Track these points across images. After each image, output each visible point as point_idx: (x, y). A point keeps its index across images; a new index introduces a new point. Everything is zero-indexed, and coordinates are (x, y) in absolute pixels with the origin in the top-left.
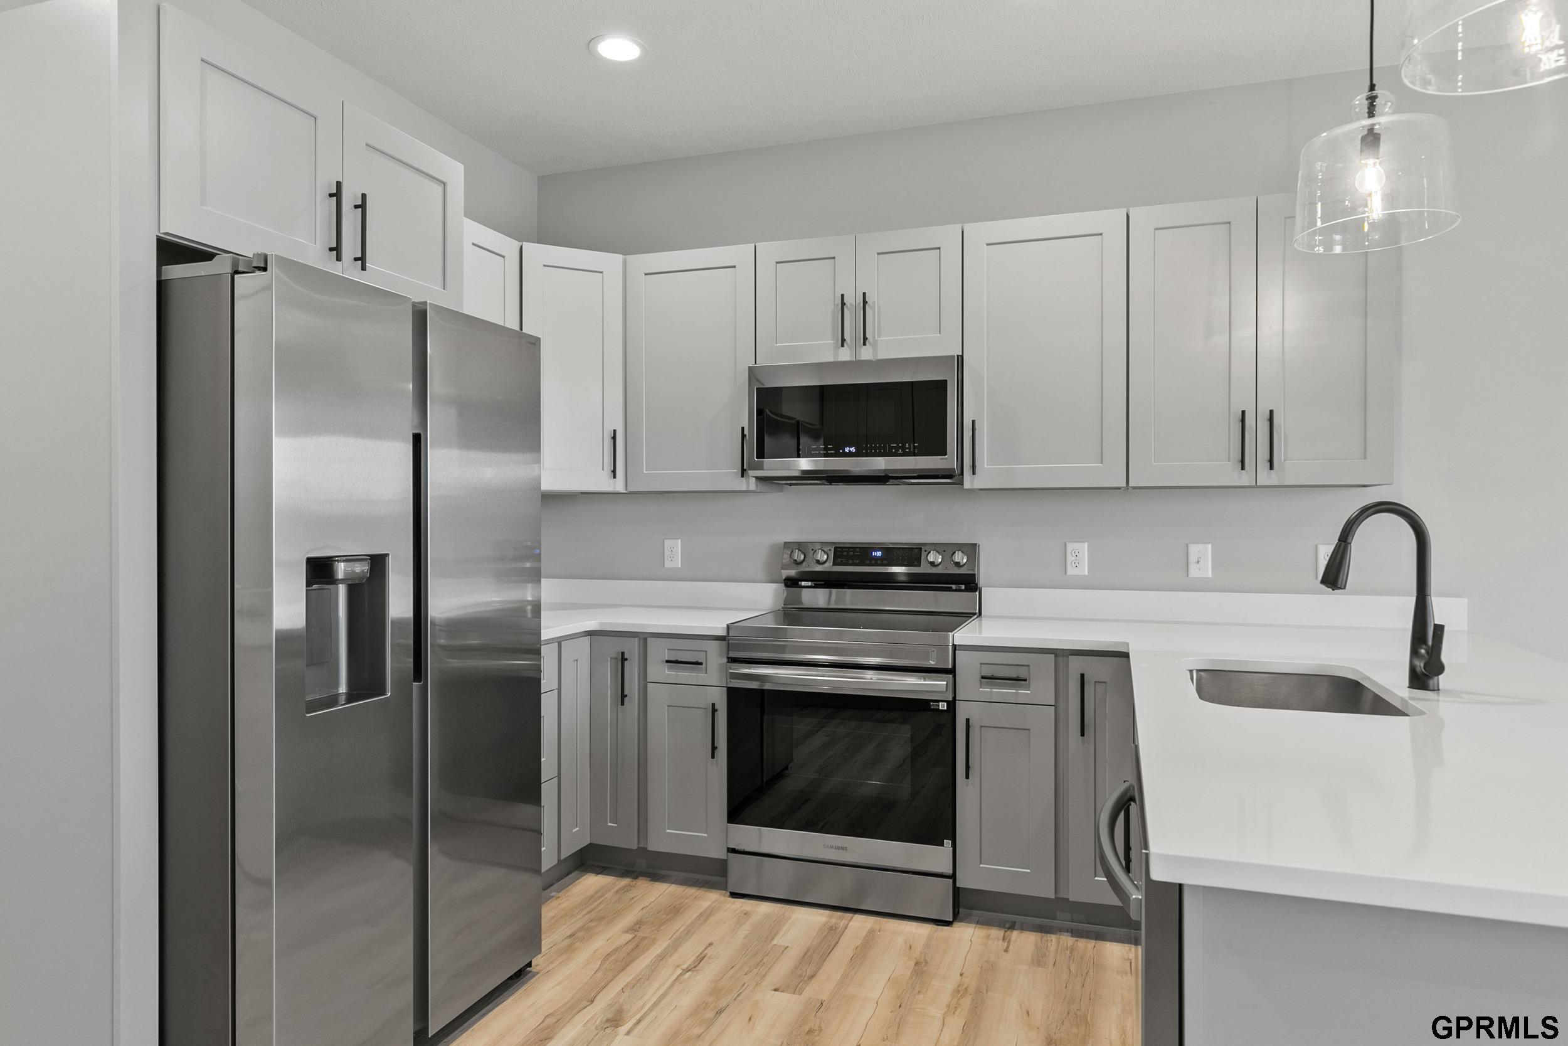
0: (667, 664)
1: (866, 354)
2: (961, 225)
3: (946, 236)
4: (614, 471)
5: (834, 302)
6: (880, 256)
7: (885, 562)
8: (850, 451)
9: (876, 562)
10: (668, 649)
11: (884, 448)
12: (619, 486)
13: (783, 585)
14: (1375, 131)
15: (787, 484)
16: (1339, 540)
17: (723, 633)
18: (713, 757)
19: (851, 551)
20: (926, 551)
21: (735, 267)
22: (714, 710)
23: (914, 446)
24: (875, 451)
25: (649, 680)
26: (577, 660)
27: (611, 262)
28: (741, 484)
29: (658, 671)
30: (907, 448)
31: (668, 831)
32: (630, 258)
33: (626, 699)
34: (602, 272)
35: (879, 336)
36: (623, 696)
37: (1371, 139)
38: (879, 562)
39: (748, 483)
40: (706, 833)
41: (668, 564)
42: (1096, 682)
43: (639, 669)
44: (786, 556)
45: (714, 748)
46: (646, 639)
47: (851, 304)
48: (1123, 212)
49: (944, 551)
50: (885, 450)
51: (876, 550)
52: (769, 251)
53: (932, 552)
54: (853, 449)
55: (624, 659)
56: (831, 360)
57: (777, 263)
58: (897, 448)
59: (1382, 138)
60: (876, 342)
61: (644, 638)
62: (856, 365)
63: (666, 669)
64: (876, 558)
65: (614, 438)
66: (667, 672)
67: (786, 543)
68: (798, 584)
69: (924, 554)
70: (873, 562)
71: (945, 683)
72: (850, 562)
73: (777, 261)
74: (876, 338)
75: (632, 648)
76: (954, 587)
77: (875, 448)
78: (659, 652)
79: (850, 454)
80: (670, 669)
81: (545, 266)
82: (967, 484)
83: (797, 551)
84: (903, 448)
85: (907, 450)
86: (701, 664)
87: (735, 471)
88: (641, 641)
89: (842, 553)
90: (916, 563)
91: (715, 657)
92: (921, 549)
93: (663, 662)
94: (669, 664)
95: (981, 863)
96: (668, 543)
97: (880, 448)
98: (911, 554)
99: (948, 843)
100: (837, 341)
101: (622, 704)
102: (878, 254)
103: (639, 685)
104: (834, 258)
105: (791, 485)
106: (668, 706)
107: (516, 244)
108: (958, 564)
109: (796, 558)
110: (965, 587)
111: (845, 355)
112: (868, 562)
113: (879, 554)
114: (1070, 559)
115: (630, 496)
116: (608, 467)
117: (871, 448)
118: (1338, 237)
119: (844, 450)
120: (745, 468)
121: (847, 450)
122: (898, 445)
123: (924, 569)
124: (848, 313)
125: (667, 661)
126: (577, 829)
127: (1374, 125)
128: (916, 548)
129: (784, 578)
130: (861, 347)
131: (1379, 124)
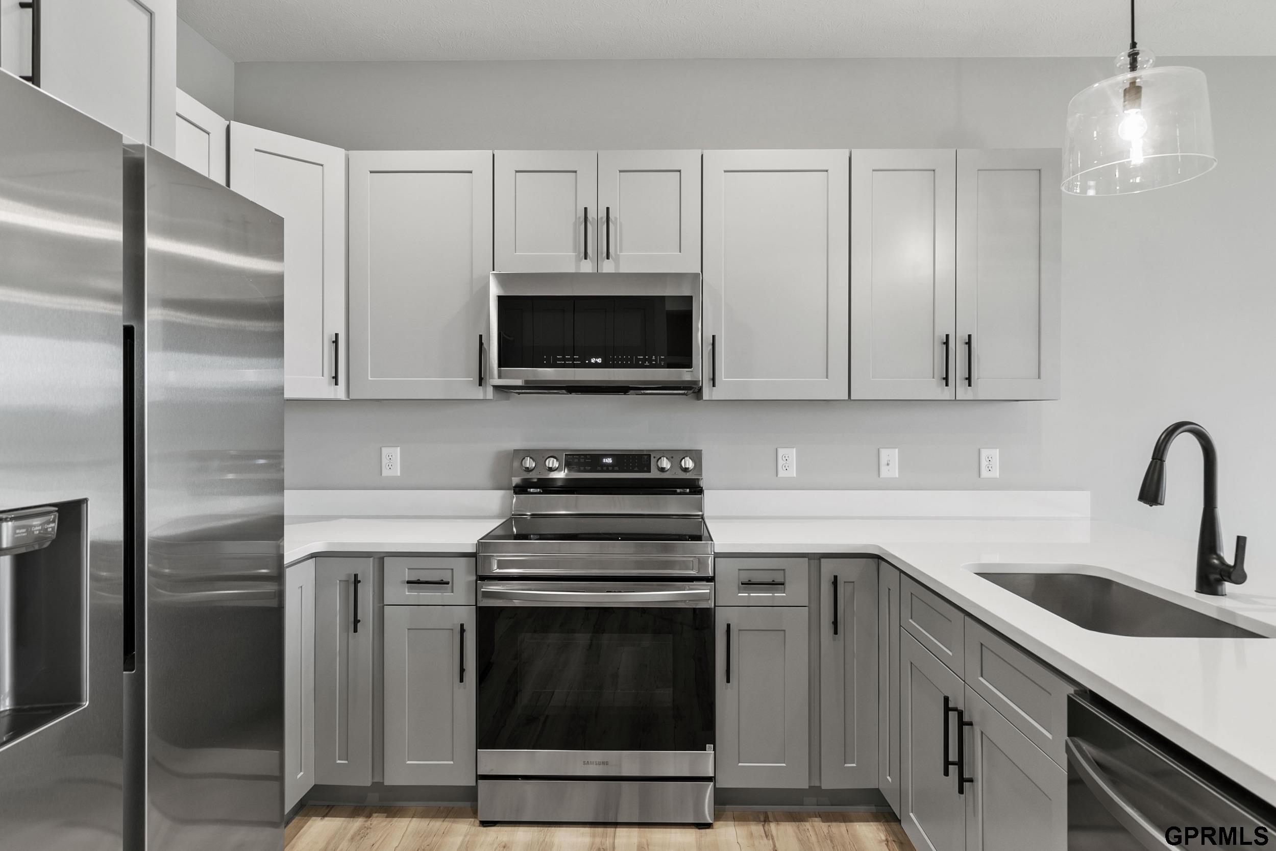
0: (407, 585)
1: (608, 267)
2: (700, 150)
3: (687, 160)
4: (336, 378)
5: (576, 215)
6: (621, 173)
7: (616, 468)
8: (596, 362)
9: (608, 468)
10: (408, 569)
11: (631, 360)
12: (339, 393)
13: (513, 491)
14: (1137, 84)
15: (517, 393)
16: (1153, 458)
17: (472, 550)
18: (461, 680)
19: (582, 458)
20: (654, 457)
21: (471, 172)
22: (462, 630)
23: (660, 358)
24: (622, 362)
25: (385, 603)
26: (301, 587)
27: (333, 156)
28: (478, 393)
29: (395, 592)
30: (654, 360)
31: (408, 762)
32: (353, 154)
33: (359, 625)
34: (322, 165)
35: (621, 251)
36: (356, 621)
37: (1133, 91)
38: (610, 468)
39: (485, 392)
40: (452, 760)
41: (386, 472)
42: (845, 582)
43: (374, 591)
44: (516, 464)
45: (462, 670)
46: (382, 558)
47: (593, 218)
48: (846, 153)
49: (672, 457)
50: (632, 362)
51: (607, 456)
52: (508, 159)
53: (662, 458)
54: (599, 360)
55: (356, 581)
56: (573, 271)
57: (517, 172)
58: (644, 360)
59: (1143, 90)
60: (618, 257)
61: (380, 559)
62: (597, 277)
63: (407, 590)
64: (607, 465)
65: (336, 342)
66: (407, 593)
67: (514, 450)
68: (527, 491)
69: (653, 461)
70: (605, 468)
71: (708, 591)
72: (582, 468)
73: (517, 170)
74: (618, 253)
75: (367, 570)
76: (678, 490)
77: (623, 360)
78: (397, 573)
79: (596, 365)
80: (410, 590)
81: (256, 150)
82: (706, 396)
83: (529, 458)
84: (650, 360)
85: (654, 362)
86: (448, 583)
87: (472, 379)
88: (376, 560)
89: (574, 460)
90: (645, 469)
91: (463, 575)
92: (650, 455)
93: (403, 582)
94: (409, 585)
95: (739, 762)
96: (385, 451)
97: (627, 360)
98: (641, 460)
99: (709, 747)
100: (579, 253)
101: (355, 631)
102: (620, 171)
103: (373, 607)
104: (575, 172)
105: (519, 393)
106: (409, 629)
107: (222, 123)
108: (686, 470)
109: (528, 466)
110: (690, 490)
111: (587, 267)
112: (599, 468)
113: (609, 461)
114: (781, 462)
115: (352, 403)
116: (329, 371)
117: (619, 360)
118: (1092, 183)
119: (590, 361)
120: (482, 376)
121: (593, 361)
122: (645, 357)
123: (654, 474)
124: (591, 227)
125: (408, 582)
126: (302, 773)
127: (1135, 78)
128: (646, 455)
129: (514, 486)
130: (603, 260)
131: (1140, 77)
